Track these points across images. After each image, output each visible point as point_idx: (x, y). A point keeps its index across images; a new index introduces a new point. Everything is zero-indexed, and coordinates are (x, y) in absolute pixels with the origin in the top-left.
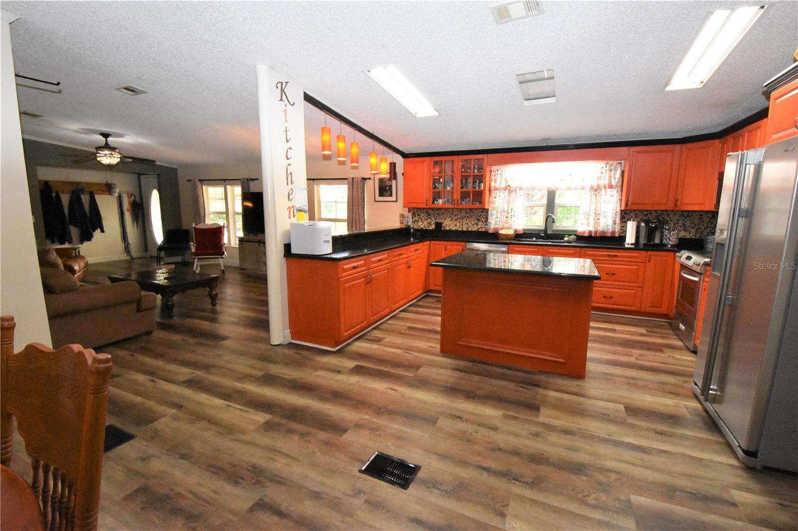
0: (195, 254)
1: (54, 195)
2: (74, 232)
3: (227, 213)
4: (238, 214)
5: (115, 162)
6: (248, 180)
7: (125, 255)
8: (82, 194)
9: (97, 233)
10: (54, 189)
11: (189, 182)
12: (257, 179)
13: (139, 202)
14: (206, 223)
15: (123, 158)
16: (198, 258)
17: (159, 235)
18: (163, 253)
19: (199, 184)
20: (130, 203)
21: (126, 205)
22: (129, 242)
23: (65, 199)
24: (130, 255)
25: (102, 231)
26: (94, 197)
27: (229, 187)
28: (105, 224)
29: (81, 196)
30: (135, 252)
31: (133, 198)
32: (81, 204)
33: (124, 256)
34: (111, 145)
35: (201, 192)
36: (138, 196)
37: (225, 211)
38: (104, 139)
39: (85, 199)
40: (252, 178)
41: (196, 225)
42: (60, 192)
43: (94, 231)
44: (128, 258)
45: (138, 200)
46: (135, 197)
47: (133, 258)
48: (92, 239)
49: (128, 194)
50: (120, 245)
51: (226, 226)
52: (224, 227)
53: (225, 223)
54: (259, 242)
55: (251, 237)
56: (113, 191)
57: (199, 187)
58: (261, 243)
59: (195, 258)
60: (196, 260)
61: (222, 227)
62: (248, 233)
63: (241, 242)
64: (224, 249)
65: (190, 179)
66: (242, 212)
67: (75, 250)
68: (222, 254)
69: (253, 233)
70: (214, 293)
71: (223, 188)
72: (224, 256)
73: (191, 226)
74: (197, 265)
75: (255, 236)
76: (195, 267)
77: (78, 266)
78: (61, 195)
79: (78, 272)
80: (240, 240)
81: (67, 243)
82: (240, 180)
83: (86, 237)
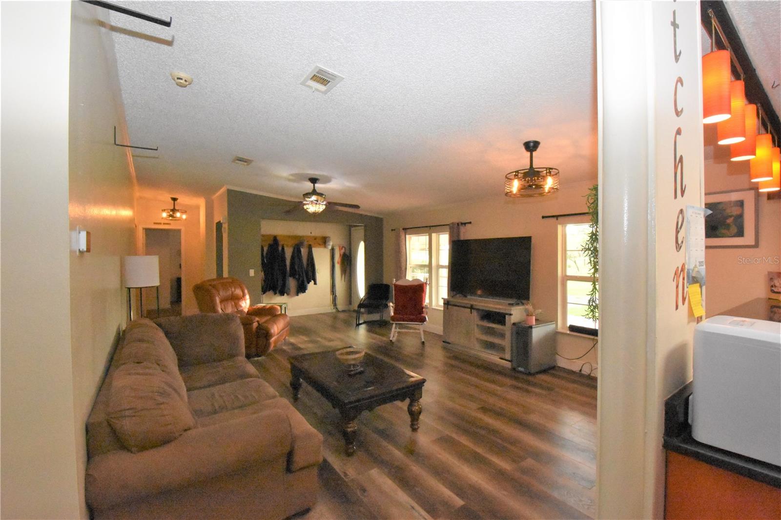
0: (393, 319)
1: (280, 248)
2: (292, 283)
3: (430, 266)
4: (443, 267)
5: (321, 210)
6: (458, 224)
7: (332, 307)
8: (302, 248)
9: (311, 285)
10: (281, 243)
11: (393, 231)
12: (470, 223)
13: (348, 254)
14: (407, 278)
15: (330, 205)
16: (396, 324)
17: (361, 291)
18: (362, 310)
19: (402, 233)
20: (340, 255)
21: (337, 257)
22: (337, 295)
23: (288, 253)
24: (336, 308)
25: (315, 283)
26: (311, 250)
27: (434, 235)
28: (319, 276)
30: (341, 305)
31: (343, 251)
32: (300, 257)
33: (331, 309)
34: (318, 191)
35: (404, 243)
36: (347, 249)
37: (427, 262)
38: (312, 185)
39: (304, 251)
40: (463, 222)
41: (396, 281)
42: (285, 246)
43: (309, 283)
44: (334, 311)
45: (347, 252)
46: (345, 249)
47: (339, 311)
48: (306, 291)
49: (340, 247)
50: (329, 297)
51: (428, 283)
52: (426, 283)
53: (427, 279)
54: (472, 308)
55: (459, 300)
56: (327, 244)
57: (403, 237)
58: (474, 309)
59: (393, 324)
60: (394, 326)
61: (425, 285)
62: (455, 293)
63: (446, 306)
64: (425, 313)
65: (393, 229)
66: (449, 265)
67: (281, 306)
68: (423, 320)
69: (462, 293)
70: (415, 408)
71: (428, 237)
72: (425, 323)
73: (392, 281)
74: (394, 333)
75: (464, 298)
76: (392, 335)
77: (276, 329)
78: (285, 248)
79: (274, 336)
80: (446, 302)
81: (285, 294)
82: (448, 225)
83: (302, 289)
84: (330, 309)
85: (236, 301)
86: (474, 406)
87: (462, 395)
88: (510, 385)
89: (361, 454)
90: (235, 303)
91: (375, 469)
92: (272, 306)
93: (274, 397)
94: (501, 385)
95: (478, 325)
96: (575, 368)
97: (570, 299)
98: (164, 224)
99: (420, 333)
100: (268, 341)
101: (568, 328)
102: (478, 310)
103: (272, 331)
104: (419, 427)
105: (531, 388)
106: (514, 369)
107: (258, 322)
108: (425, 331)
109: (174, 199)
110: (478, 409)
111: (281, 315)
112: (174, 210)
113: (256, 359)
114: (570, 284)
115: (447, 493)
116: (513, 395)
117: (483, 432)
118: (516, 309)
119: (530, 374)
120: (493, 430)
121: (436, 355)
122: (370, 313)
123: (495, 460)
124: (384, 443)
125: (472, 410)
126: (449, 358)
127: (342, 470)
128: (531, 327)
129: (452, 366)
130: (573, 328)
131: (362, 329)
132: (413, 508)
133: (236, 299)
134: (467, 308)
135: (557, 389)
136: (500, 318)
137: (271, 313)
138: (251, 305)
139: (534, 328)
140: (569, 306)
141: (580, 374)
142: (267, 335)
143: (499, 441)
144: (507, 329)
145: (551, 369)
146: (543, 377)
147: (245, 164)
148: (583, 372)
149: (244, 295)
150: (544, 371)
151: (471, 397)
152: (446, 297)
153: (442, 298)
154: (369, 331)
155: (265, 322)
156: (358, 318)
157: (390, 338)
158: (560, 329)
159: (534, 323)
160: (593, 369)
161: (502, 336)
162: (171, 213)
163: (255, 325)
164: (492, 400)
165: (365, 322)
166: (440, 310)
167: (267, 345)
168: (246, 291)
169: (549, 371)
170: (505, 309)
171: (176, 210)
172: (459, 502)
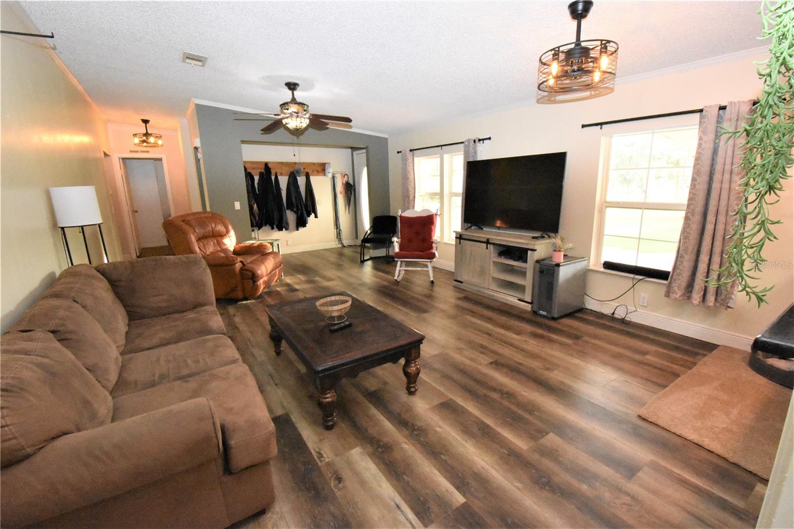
0: (399, 256)
1: (273, 178)
2: (291, 217)
3: (441, 195)
4: (456, 195)
5: (304, 125)
6: (475, 141)
7: (337, 242)
8: (299, 176)
9: (311, 219)
10: (273, 172)
11: (400, 153)
12: (489, 138)
13: (352, 184)
14: (415, 209)
16: (401, 261)
17: (366, 224)
18: (368, 245)
19: (409, 154)
20: (343, 185)
21: (340, 188)
22: (341, 229)
23: (283, 181)
24: (342, 243)
25: (316, 217)
26: (309, 178)
27: (446, 158)
28: (319, 208)
29: (298, 177)
30: (347, 239)
31: (346, 179)
32: (297, 187)
33: (336, 244)
34: (298, 100)
35: (412, 166)
36: (350, 176)
37: (438, 191)
38: (290, 92)
39: (301, 181)
40: (481, 138)
41: (402, 213)
42: (278, 175)
43: (309, 217)
44: (340, 246)
45: (351, 182)
46: (348, 177)
47: (344, 246)
48: (307, 225)
49: (342, 174)
50: (333, 231)
51: (439, 213)
52: (436, 215)
53: (437, 210)
54: (488, 242)
55: (475, 233)
56: (327, 171)
57: (410, 160)
58: (491, 243)
59: (398, 261)
60: (399, 263)
61: (435, 216)
62: (469, 225)
63: (458, 240)
64: (434, 249)
65: (399, 151)
66: (463, 193)
67: (272, 244)
68: (433, 256)
69: (476, 226)
70: (412, 369)
71: (439, 159)
72: (434, 260)
73: (398, 212)
74: (400, 270)
75: (480, 231)
76: (397, 274)
77: (265, 269)
78: (279, 177)
79: (262, 277)
80: (458, 236)
81: (284, 229)
82: (462, 143)
83: (301, 223)
84: (334, 244)
85: (219, 238)
86: (485, 359)
87: (472, 345)
88: (529, 333)
89: (343, 426)
90: (217, 241)
91: (358, 448)
92: (261, 243)
93: (235, 361)
94: (519, 333)
95: (494, 262)
96: (607, 310)
97: (607, 230)
98: (141, 152)
99: (428, 271)
100: (256, 283)
101: (602, 265)
102: (494, 244)
103: (259, 272)
104: (416, 390)
105: (554, 336)
106: (535, 313)
107: (241, 262)
108: (434, 268)
109: (146, 122)
110: (491, 363)
111: (273, 253)
112: (147, 134)
113: (244, 302)
114: (610, 212)
115: (444, 484)
116: (532, 345)
117: (495, 396)
118: (542, 244)
119: (554, 319)
120: (507, 393)
121: (446, 296)
122: (375, 248)
123: (507, 434)
124: (374, 411)
125: (482, 365)
126: (460, 299)
127: (317, 450)
128: (558, 265)
129: (463, 309)
130: (608, 266)
131: (368, 266)
132: (398, 507)
133: (218, 236)
134: (483, 242)
135: (586, 338)
136: (520, 254)
137: (260, 252)
138: (238, 243)
139: (562, 266)
140: (606, 239)
141: (612, 318)
142: (254, 278)
143: (513, 408)
144: (529, 266)
145: (578, 312)
146: (567, 321)
147: (200, 63)
148: (616, 316)
149: (228, 232)
150: (570, 315)
151: (483, 349)
152: (459, 229)
153: (454, 232)
154: (376, 268)
155: (251, 262)
156: (362, 254)
157: (394, 276)
158: (592, 267)
159: (562, 261)
160: (628, 312)
161: (523, 274)
162: (144, 138)
163: (238, 266)
164: (507, 352)
165: (371, 259)
166: (452, 245)
167: (255, 287)
168: (230, 227)
169: (576, 314)
170: (527, 244)
171: (149, 134)
172: (459, 499)
